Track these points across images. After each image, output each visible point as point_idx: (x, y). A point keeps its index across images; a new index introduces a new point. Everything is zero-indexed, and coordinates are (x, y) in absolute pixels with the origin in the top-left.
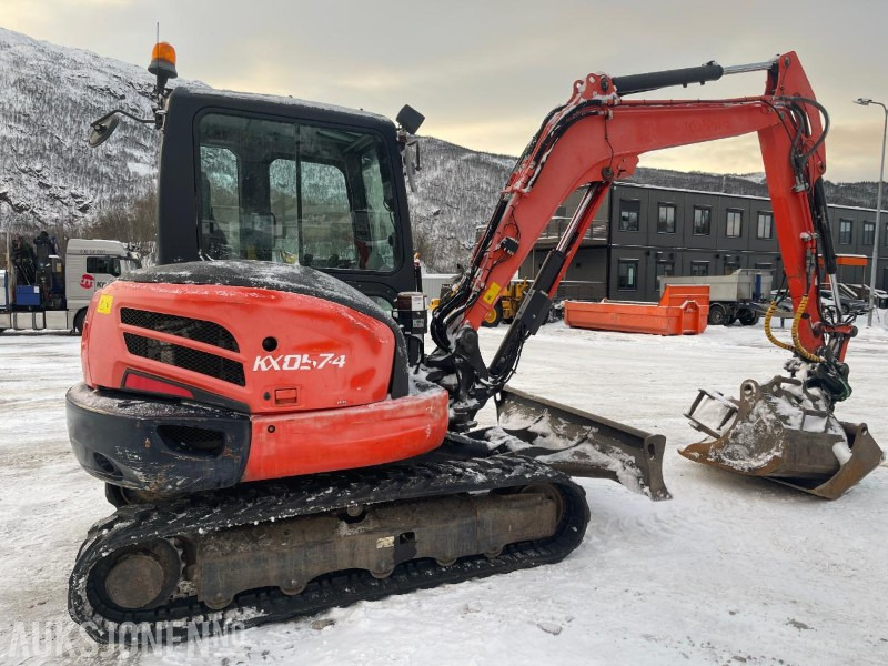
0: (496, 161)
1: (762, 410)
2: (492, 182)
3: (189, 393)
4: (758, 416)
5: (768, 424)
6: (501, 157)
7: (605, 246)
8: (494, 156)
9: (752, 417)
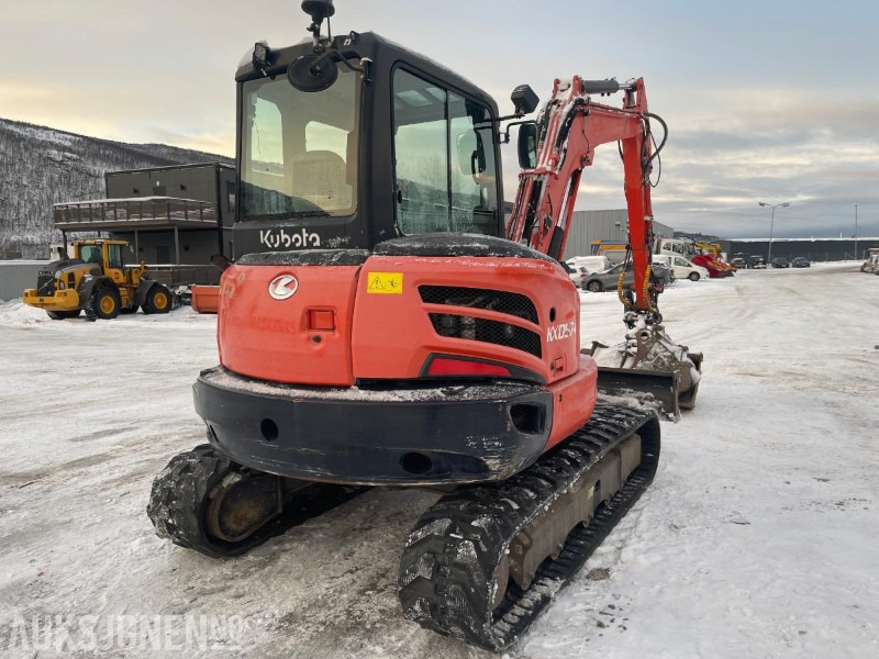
0: (10, 127)
1: (658, 350)
2: (10, 153)
3: (506, 371)
4: (655, 354)
5: (665, 359)
6: (18, 124)
7: (215, 229)
8: (9, 122)
9: (649, 356)
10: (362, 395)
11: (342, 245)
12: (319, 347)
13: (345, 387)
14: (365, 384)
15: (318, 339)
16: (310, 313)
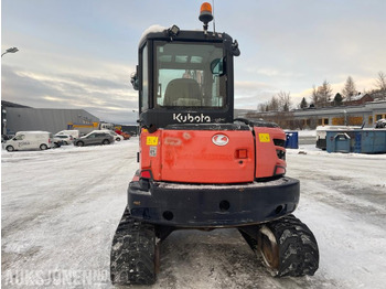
10: (257, 185)
11: (221, 122)
12: (243, 165)
13: (251, 182)
14: (259, 180)
15: (241, 162)
16: (238, 151)
